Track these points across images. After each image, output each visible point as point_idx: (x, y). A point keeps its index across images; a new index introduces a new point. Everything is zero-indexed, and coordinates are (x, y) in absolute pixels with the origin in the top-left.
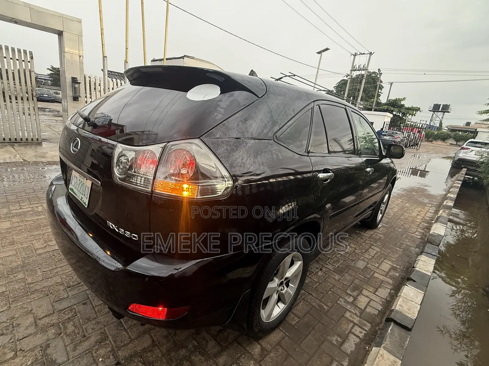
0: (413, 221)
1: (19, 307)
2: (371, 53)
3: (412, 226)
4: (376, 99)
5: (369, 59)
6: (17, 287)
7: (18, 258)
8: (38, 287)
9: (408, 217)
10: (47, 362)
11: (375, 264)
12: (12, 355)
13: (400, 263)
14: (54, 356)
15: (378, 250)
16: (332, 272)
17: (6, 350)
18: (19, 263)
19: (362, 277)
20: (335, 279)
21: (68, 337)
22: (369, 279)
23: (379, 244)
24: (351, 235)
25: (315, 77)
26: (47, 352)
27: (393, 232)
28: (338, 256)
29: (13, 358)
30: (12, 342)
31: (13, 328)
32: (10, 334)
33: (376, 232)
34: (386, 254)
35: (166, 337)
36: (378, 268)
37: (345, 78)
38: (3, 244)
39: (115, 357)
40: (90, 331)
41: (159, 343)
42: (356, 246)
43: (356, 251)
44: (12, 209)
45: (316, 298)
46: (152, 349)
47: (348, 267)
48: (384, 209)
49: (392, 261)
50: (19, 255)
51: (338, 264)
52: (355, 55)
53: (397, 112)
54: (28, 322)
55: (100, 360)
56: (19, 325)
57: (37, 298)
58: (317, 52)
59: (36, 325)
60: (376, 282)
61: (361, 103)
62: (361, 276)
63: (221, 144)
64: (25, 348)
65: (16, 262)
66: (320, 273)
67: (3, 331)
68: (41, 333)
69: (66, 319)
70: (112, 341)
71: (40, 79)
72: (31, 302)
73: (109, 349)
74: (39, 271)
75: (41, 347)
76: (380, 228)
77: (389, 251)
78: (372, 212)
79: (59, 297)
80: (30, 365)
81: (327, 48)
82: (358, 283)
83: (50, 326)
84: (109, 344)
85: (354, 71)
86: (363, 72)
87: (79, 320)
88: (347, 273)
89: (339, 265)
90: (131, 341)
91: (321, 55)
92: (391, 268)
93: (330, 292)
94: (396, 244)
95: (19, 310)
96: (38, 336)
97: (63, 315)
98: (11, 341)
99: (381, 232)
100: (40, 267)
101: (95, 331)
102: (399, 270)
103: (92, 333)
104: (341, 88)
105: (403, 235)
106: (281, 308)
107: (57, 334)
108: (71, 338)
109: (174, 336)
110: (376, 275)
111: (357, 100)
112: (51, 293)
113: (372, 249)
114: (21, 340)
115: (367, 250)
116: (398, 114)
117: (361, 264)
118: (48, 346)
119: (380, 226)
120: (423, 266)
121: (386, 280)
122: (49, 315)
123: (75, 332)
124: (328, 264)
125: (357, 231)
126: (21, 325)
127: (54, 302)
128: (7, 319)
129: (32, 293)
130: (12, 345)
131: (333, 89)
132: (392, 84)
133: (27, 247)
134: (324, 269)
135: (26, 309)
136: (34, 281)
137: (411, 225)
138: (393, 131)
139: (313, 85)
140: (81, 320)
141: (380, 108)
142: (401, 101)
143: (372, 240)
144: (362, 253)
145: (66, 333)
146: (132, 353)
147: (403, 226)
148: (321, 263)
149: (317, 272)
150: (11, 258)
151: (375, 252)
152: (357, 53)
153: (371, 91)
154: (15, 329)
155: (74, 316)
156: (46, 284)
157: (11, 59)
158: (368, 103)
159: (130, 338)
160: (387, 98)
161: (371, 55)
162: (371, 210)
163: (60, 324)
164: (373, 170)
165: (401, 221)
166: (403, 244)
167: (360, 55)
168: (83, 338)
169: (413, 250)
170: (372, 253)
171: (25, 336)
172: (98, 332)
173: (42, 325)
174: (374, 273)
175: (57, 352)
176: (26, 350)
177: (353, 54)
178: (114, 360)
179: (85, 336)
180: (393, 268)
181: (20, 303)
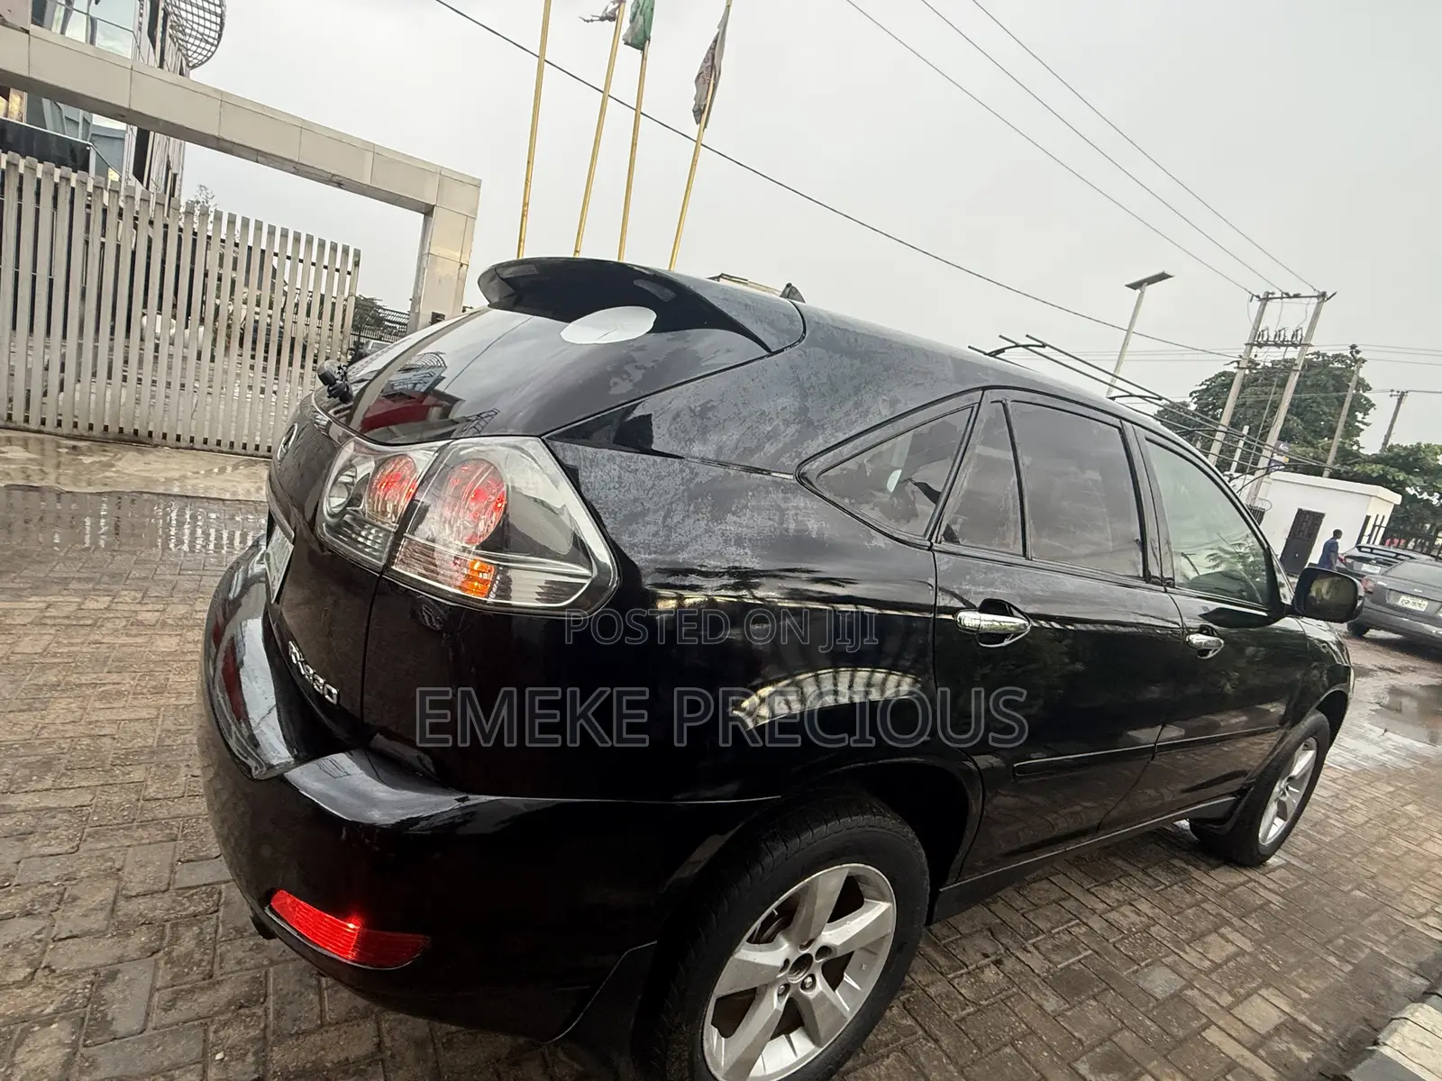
0: (1422, 872)
1: (97, 853)
2: (1324, 295)
3: (1415, 889)
4: (1338, 439)
5: (1316, 314)
6: (116, 800)
7: (154, 730)
8: (162, 813)
9: (1406, 853)
10: (90, 1020)
11: (1220, 993)
12: (22, 976)
13: (1330, 1017)
14: (113, 1010)
15: (1248, 946)
16: (1036, 980)
17: (18, 959)
18: (150, 741)
19: (1154, 1028)
20: (1040, 1007)
21: (169, 966)
22: (1181, 1042)
23: (1256, 926)
24: (1150, 871)
25: (1117, 358)
26: (104, 992)
27: (1327, 895)
28: (1075, 930)
29: (22, 984)
30: (39, 941)
31: (59, 904)
32: (44, 918)
33: (1251, 880)
34: (1273, 966)
35: (419, 1044)
36: (1228, 1010)
37: (1231, 368)
38: (139, 688)
39: (262, 1061)
40: (230, 965)
41: (392, 1056)
42: (1157, 910)
43: (1153, 930)
44: (198, 609)
45: (948, 1057)
46: (365, 1071)
47: (1107, 980)
48: (1296, 802)
49: (1295, 1002)
50: (160, 723)
51: (1067, 959)
52: (1266, 299)
53: (1422, 487)
54: (99, 898)
55: (219, 1056)
56: (75, 899)
57: (148, 841)
58: (1128, 283)
59: (113, 910)
60: (1204, 1060)
61: (1281, 447)
62: (1149, 1023)
63: (605, 461)
64: (62, 965)
65: (145, 738)
66: (990, 974)
67: (34, 906)
68: (113, 936)
69: (187, 916)
70: (271, 1011)
71: (389, 321)
72: (129, 846)
73: (253, 1033)
74: (184, 770)
75: (95, 974)
76: (1274, 870)
77: (1292, 960)
78: (1236, 803)
79: (197, 851)
80: (50, 1014)
81: (1163, 273)
82: (1128, 1047)
83: (143, 924)
84: (260, 1017)
85: (1260, 345)
86: (1292, 353)
87: (218, 926)
88: (1094, 998)
89: (1073, 963)
90: (322, 1026)
91: (1142, 292)
92: (1283, 1024)
93: (1008, 1050)
94: (1330, 941)
95: (94, 860)
96: (102, 942)
97: (185, 901)
98: (38, 937)
99: (1272, 886)
100: (190, 763)
101: (241, 970)
102: (1319, 1041)
103: (233, 972)
104: (1217, 397)
105: (1368, 915)
106: (801, 1054)
107: (146, 951)
108: (176, 970)
109: (444, 1048)
110: (1212, 1035)
111: (1264, 436)
112: (185, 836)
113: (1222, 936)
114: (60, 940)
115: (1198, 937)
116: (1425, 496)
117: (1160, 982)
118: (112, 976)
119: (1273, 861)
120: (1418, 1047)
121: (1247, 1065)
122: (152, 893)
123: (192, 957)
124: (1032, 949)
125: (1177, 862)
126: (78, 902)
127: (179, 861)
128: (57, 878)
129: (143, 825)
130: (37, 947)
131: (1188, 400)
132: (1402, 396)
133: (187, 706)
134: (1009, 964)
135: (109, 864)
136: (160, 796)
137: (1411, 885)
138: (1399, 551)
139: (1108, 378)
140: (220, 930)
141: (1351, 468)
142: (1436, 454)
143: (1229, 904)
144: (1177, 943)
145: (169, 953)
146: (309, 1065)
147: (1377, 884)
148: (1004, 941)
149: (981, 969)
150: (137, 726)
151: (1231, 949)
152: (1273, 294)
153: (1324, 413)
154: (62, 907)
155: (210, 911)
156: (184, 809)
157: (313, 264)
158: (1310, 449)
159: (321, 1017)
160: (1382, 441)
161: (1323, 301)
162: (1232, 794)
163: (168, 925)
164: (1220, 644)
165: (1371, 860)
166: (1359, 947)
167: (1284, 300)
168: (204, 979)
169: (1399, 980)
170: (1218, 949)
171: (75, 933)
172: (248, 976)
173: (126, 915)
174: (1204, 1028)
175: (125, 999)
176: (58, 971)
177: (1258, 297)
178: (253, 1068)
179: (211, 977)
180: (1291, 1027)
181: (103, 845)
